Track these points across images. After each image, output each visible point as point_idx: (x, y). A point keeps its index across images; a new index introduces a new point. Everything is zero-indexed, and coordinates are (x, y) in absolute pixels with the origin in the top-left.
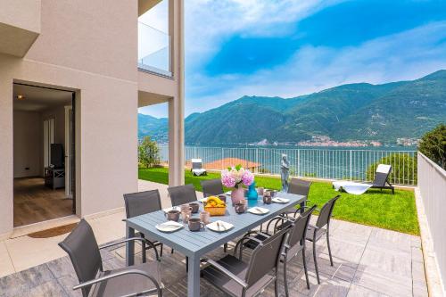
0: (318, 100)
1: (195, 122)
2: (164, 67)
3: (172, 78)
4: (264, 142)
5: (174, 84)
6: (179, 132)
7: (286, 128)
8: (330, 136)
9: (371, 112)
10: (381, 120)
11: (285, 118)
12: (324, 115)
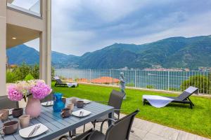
0: (155, 46)
1: (88, 57)
2: (37, 11)
3: (41, 18)
4: (125, 69)
5: (42, 22)
6: (46, 56)
7: (138, 61)
8: (162, 65)
9: (184, 52)
10: (189, 57)
11: (137, 56)
12: (159, 54)
